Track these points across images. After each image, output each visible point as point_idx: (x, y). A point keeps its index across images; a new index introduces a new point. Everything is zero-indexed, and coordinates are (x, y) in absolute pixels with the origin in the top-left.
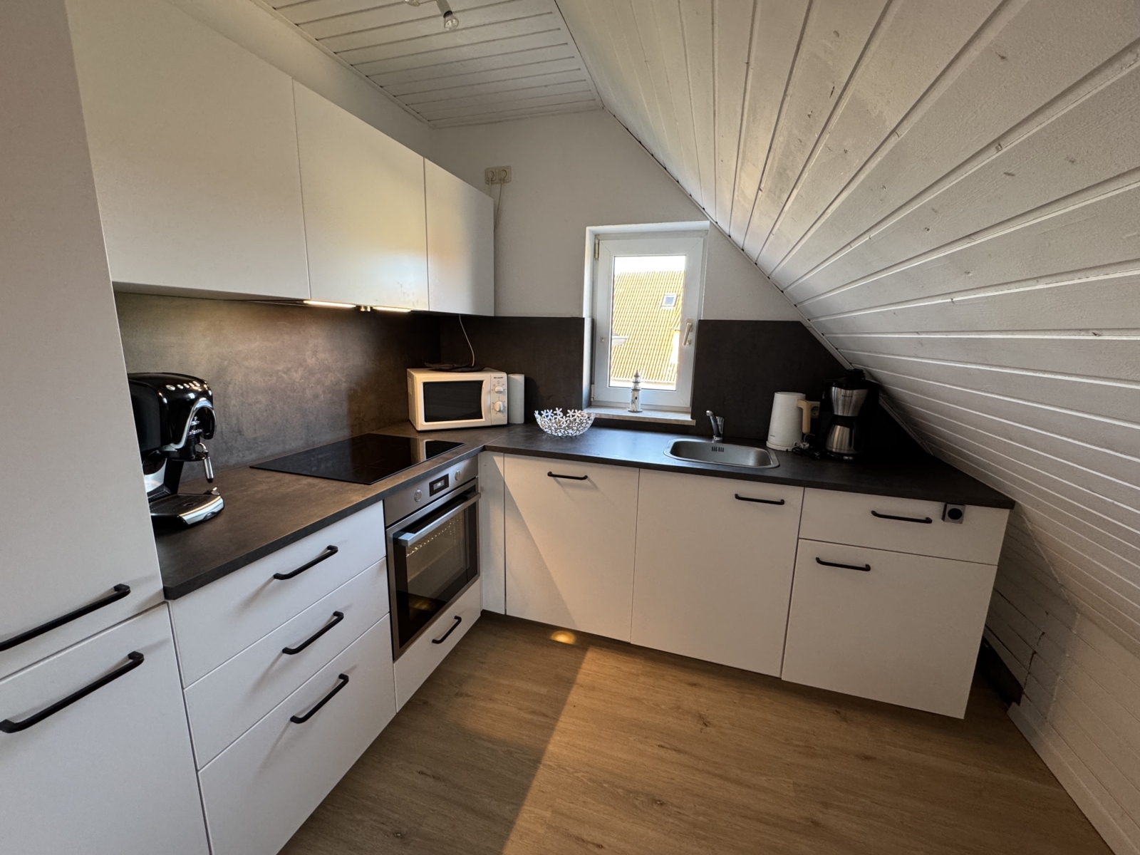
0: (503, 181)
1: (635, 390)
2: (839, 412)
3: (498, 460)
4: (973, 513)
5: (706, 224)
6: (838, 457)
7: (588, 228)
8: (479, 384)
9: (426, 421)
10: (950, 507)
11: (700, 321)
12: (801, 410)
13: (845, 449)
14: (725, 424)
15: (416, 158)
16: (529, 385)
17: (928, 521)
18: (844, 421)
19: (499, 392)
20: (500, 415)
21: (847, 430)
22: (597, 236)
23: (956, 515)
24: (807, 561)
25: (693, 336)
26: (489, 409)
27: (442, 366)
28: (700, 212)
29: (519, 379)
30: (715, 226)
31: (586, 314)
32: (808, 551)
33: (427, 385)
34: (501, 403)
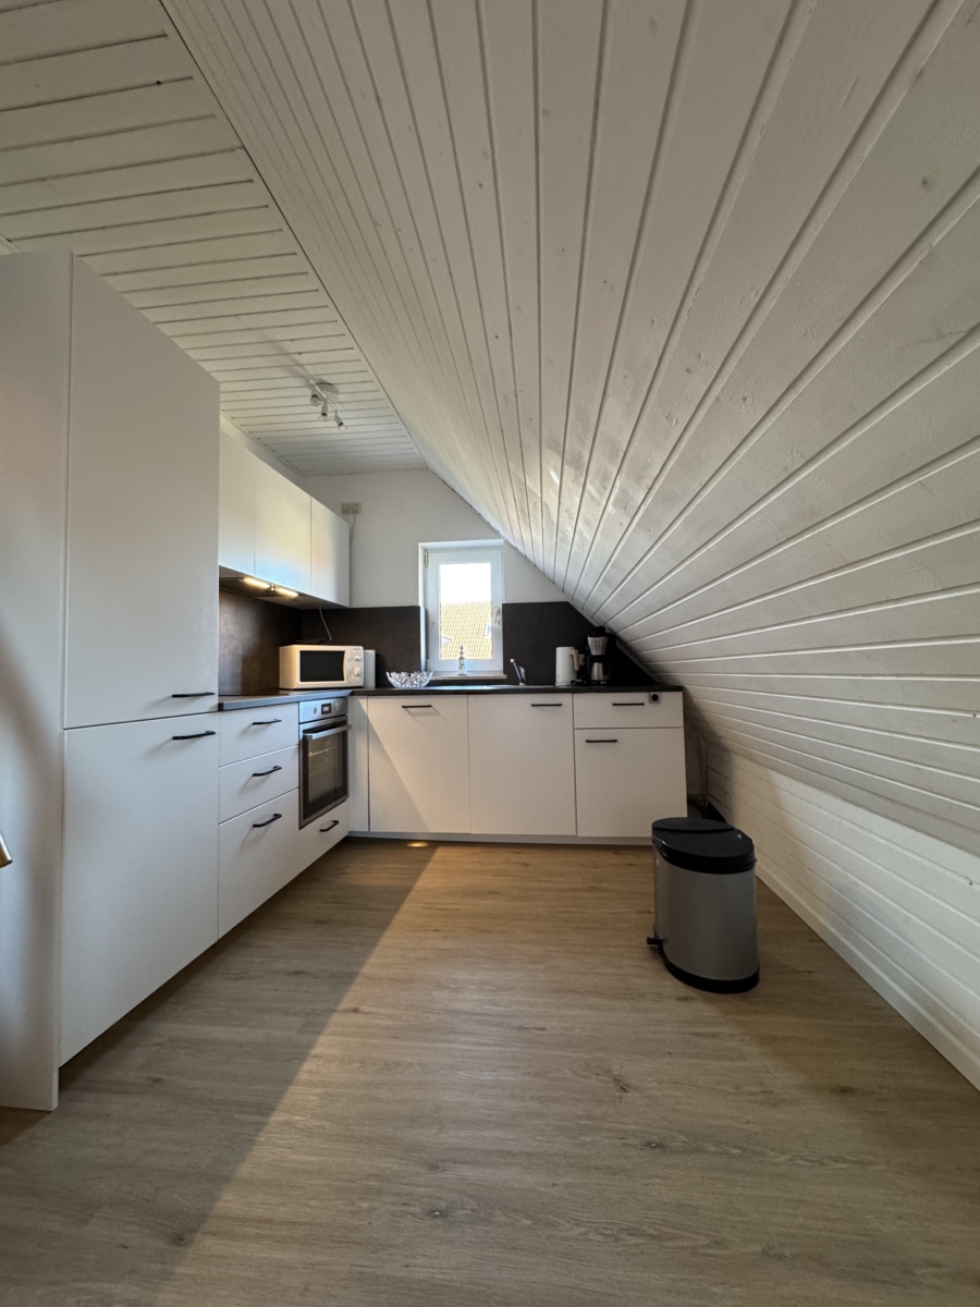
0: (355, 512)
1: (461, 658)
2: (594, 653)
3: (363, 702)
4: (665, 697)
5: (501, 541)
6: (598, 682)
7: (420, 544)
8: (342, 653)
9: (302, 680)
10: (652, 693)
11: (504, 605)
12: (572, 656)
13: (602, 677)
14: (526, 673)
15: (306, 496)
16: (378, 658)
17: (642, 704)
18: (597, 659)
19: (357, 660)
20: (358, 678)
21: (601, 665)
22: (426, 550)
23: (655, 698)
24: (580, 742)
25: (500, 618)
26: (350, 673)
27: (313, 641)
28: (496, 534)
29: (372, 653)
30: (506, 542)
31: (421, 604)
32: (581, 736)
33: (302, 653)
34: (358, 669)
